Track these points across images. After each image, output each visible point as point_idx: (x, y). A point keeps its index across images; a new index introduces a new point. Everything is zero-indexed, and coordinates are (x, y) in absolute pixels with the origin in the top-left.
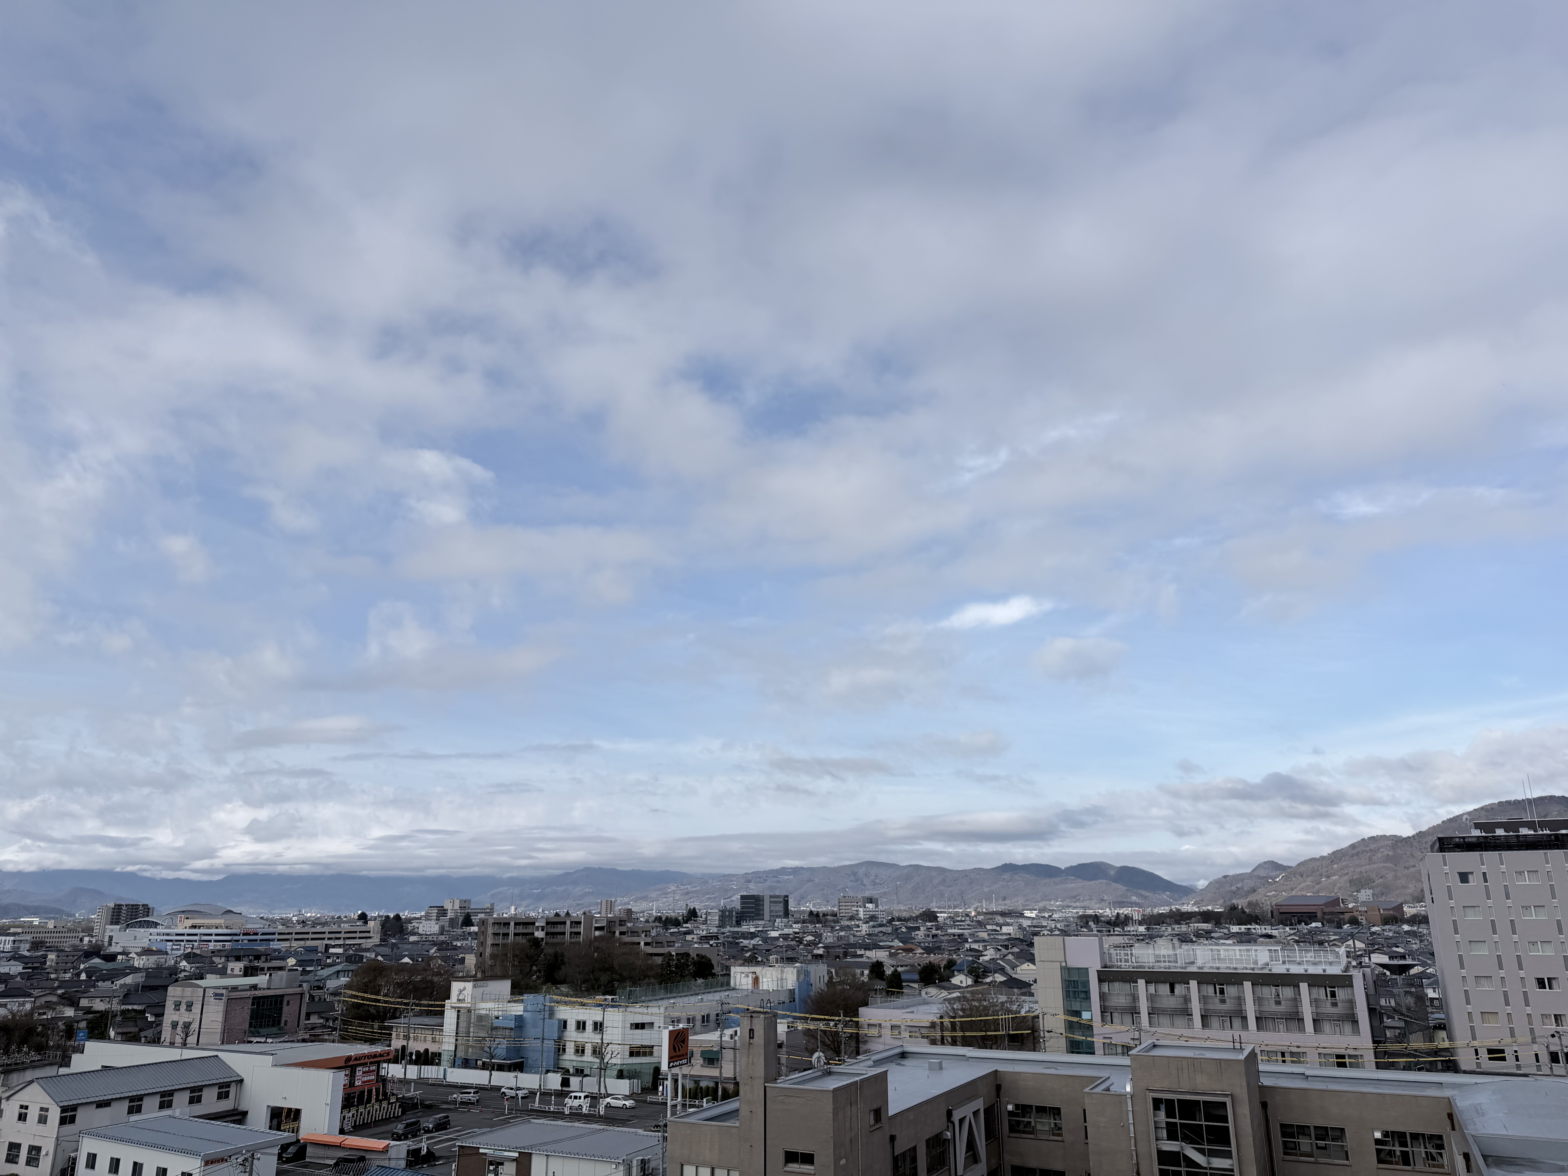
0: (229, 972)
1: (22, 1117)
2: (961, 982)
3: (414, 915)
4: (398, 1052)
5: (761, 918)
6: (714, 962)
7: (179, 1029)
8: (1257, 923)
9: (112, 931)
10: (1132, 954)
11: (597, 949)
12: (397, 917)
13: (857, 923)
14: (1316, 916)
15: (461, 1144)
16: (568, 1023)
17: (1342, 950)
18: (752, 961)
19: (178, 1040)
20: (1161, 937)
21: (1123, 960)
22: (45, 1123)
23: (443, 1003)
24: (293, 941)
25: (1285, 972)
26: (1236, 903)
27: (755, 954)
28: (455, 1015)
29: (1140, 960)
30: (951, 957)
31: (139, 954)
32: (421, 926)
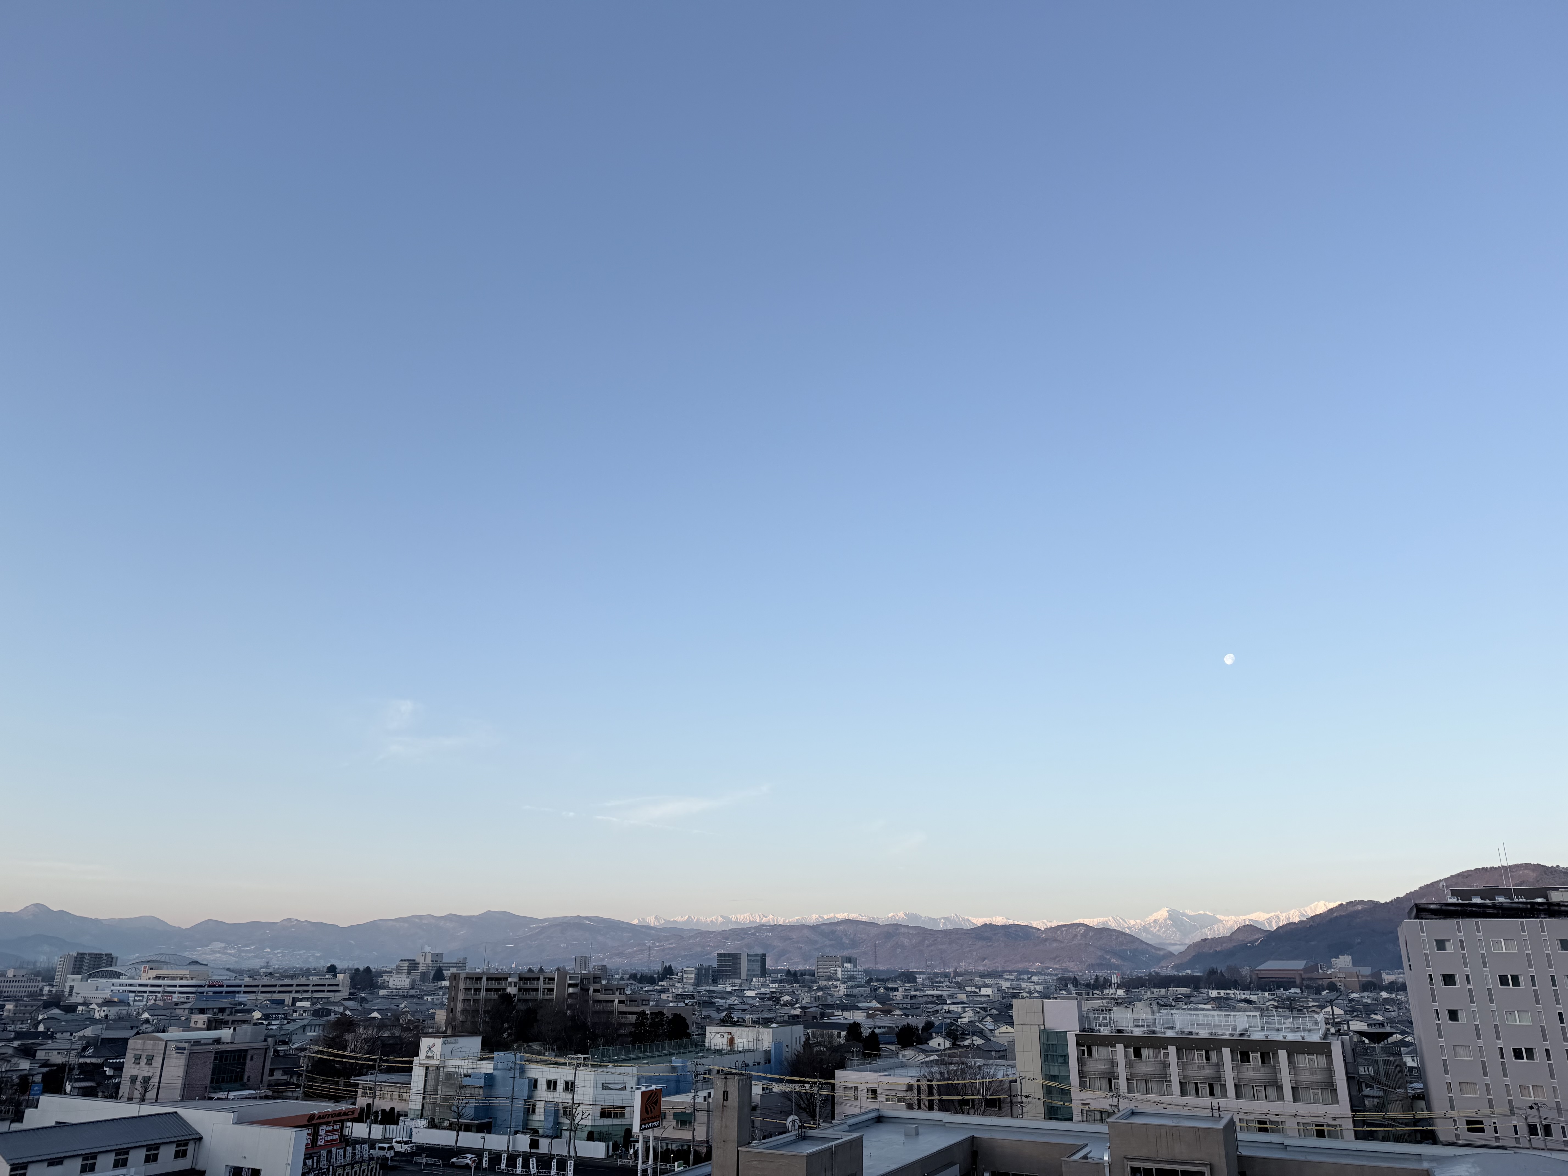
0: (192, 1025)
2: (939, 1045)
3: (385, 969)
4: (363, 1111)
5: (738, 977)
6: (689, 1022)
7: (138, 1084)
8: (1236, 988)
9: (73, 980)
10: (1110, 1018)
11: (570, 1007)
12: (368, 970)
13: (835, 983)
14: (1295, 982)
16: (539, 1082)
17: (1320, 1017)
18: (727, 1021)
19: (137, 1095)
20: (1140, 1000)
21: (1102, 1024)
23: (411, 1059)
24: (259, 994)
25: (1264, 1038)
26: (1215, 967)
27: (731, 1013)
28: (422, 1071)
29: (1119, 1024)
30: (929, 1019)
31: (100, 1005)
32: (391, 979)
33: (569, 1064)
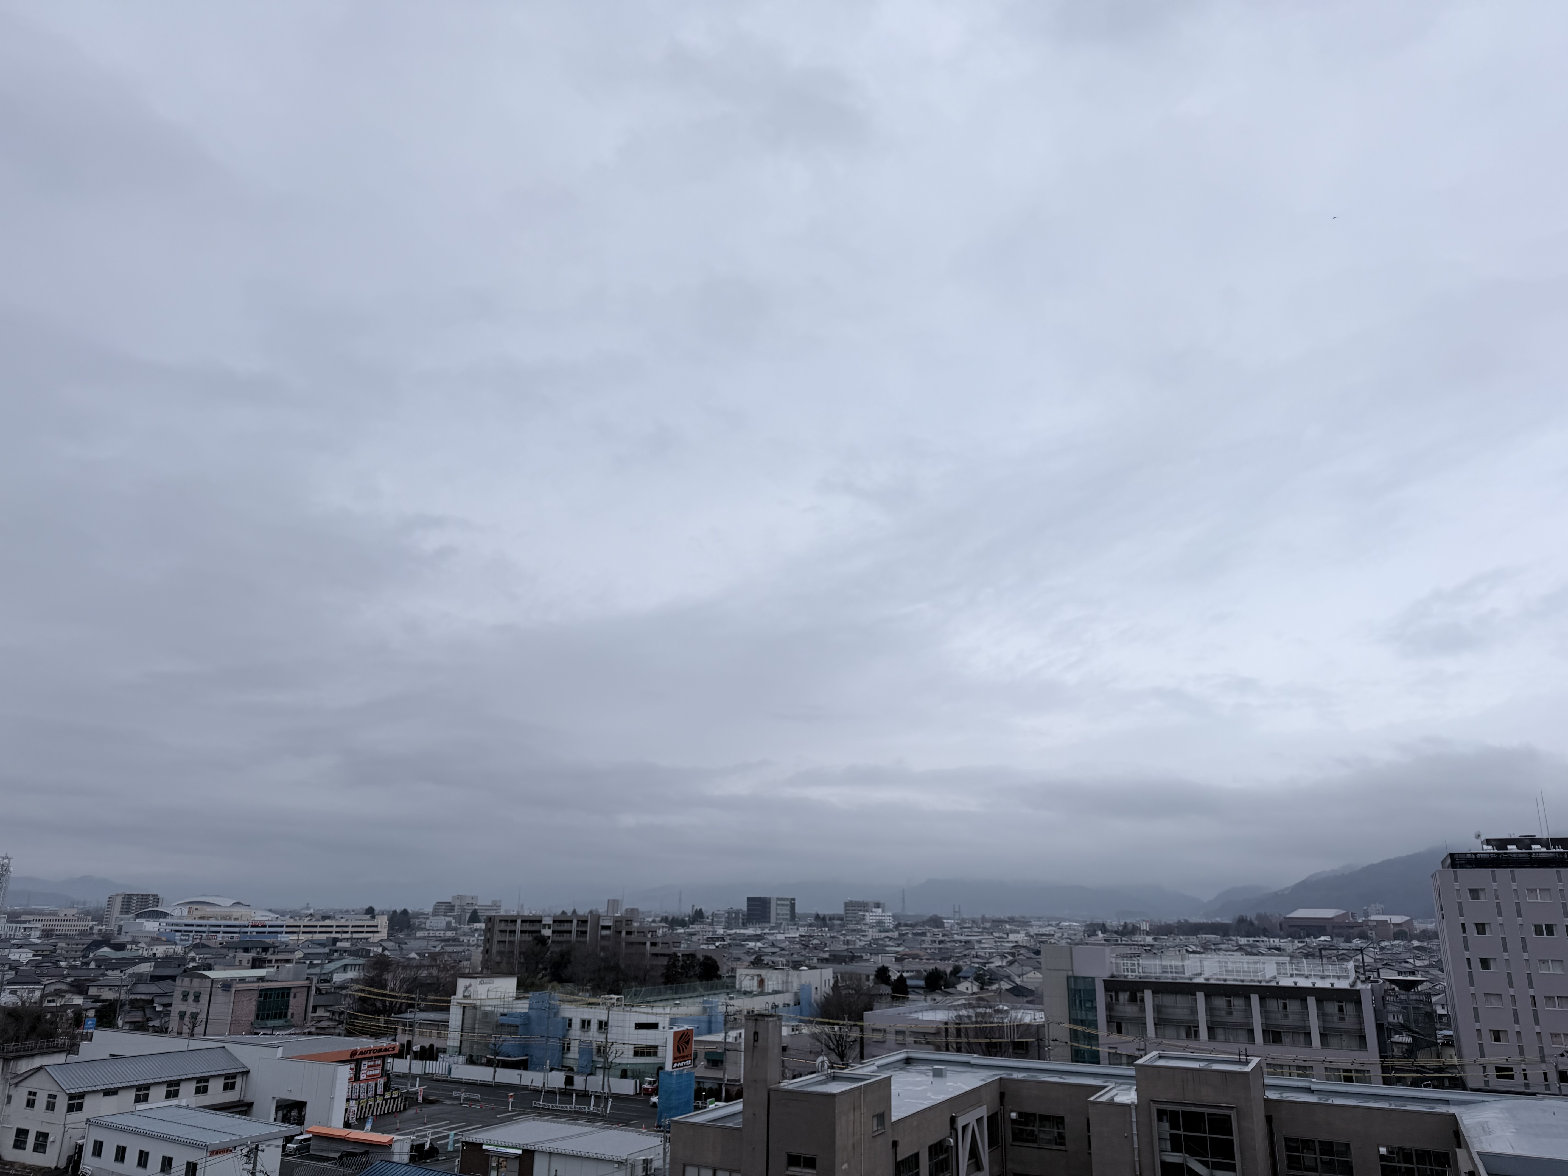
0: (237, 963)
1: (30, 1104)
2: (967, 989)
3: (421, 911)
4: (404, 1047)
5: (768, 920)
6: (719, 964)
7: (187, 1020)
8: (1265, 936)
9: (122, 920)
10: (1138, 964)
11: (603, 949)
12: (405, 912)
13: (864, 928)
14: (1326, 930)
15: (464, 1139)
16: (573, 1021)
17: (1351, 965)
18: (757, 964)
19: (186, 1030)
20: (1169, 947)
21: (1130, 970)
22: (53, 1110)
23: (449, 998)
24: (301, 935)
25: (1293, 985)
26: (1244, 915)
27: (761, 956)
28: (460, 1011)
29: (1147, 970)
30: (957, 963)
31: (149, 945)
32: (428, 921)
33: (603, 1004)
